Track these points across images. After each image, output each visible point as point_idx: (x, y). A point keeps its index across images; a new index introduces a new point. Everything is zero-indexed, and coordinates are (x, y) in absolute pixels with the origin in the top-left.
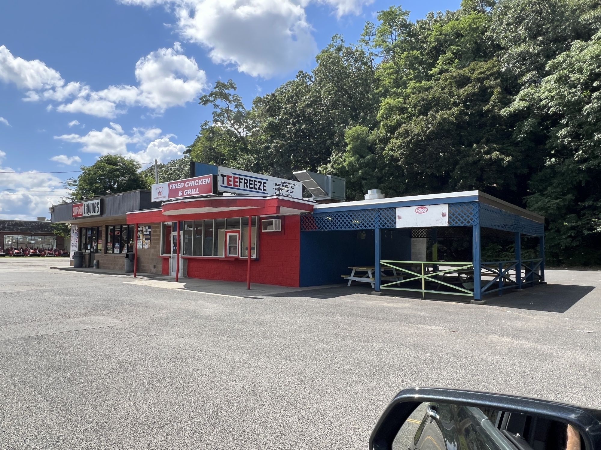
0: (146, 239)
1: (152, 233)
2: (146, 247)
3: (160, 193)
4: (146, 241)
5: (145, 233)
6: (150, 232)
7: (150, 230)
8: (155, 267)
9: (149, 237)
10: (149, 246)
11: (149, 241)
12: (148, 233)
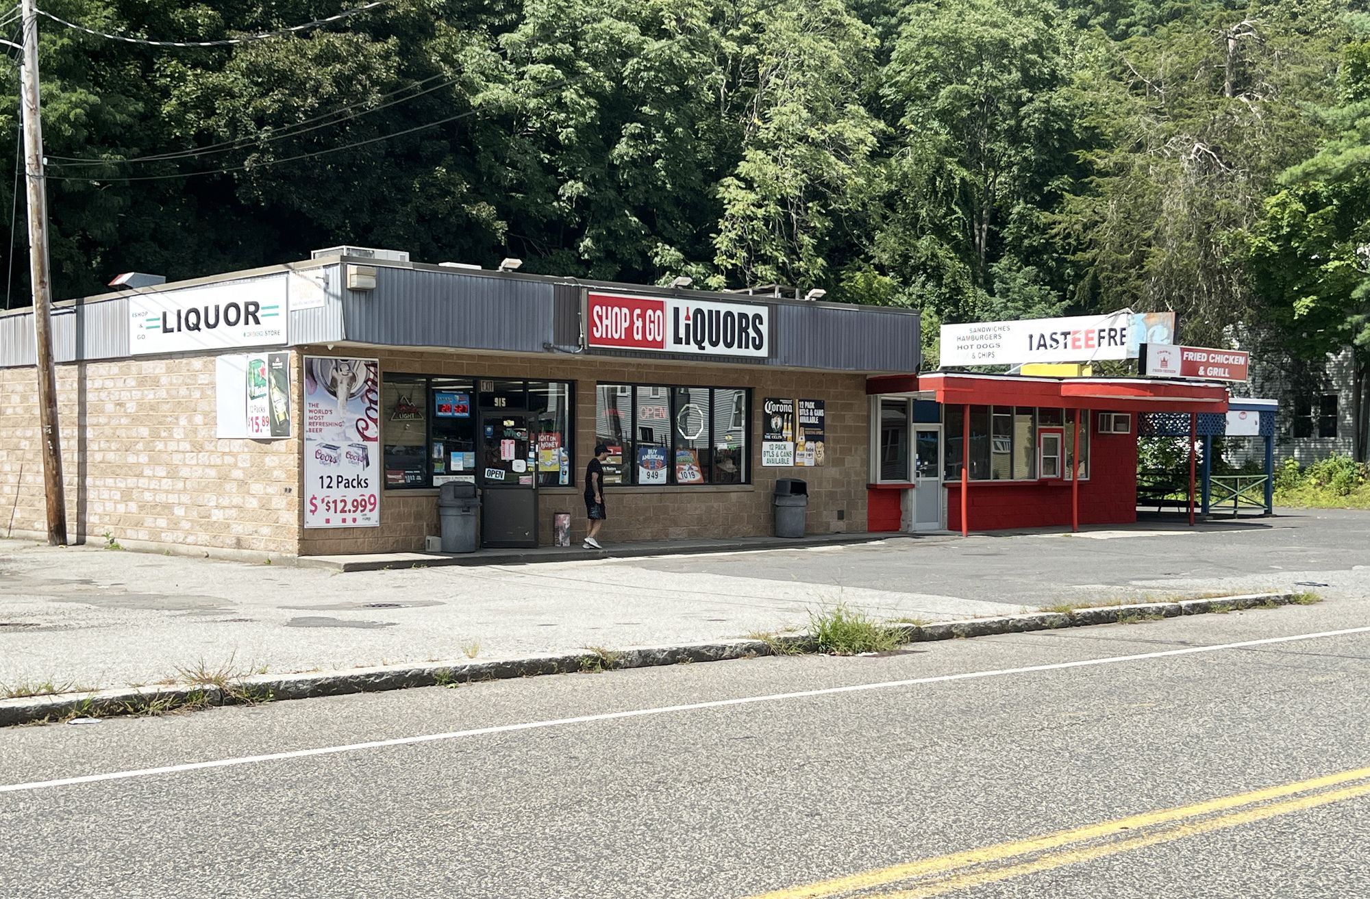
0: (809, 438)
1: (828, 422)
2: (808, 462)
3: (1164, 363)
4: (810, 445)
5: (805, 420)
6: (821, 419)
7: (820, 413)
8: (841, 516)
9: (821, 433)
10: (821, 458)
11: (820, 444)
12: (814, 421)
